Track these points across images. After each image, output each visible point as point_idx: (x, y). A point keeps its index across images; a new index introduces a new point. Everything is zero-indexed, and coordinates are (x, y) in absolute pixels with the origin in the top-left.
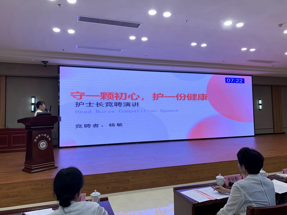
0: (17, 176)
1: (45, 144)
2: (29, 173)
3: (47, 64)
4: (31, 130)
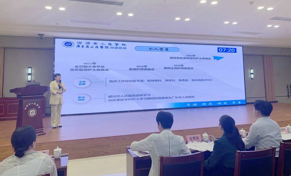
1: (35, 112)
3: (43, 36)
4: (21, 99)
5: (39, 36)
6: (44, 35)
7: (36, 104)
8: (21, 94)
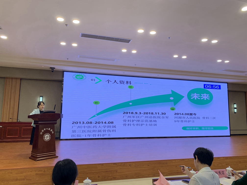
0: (25, 162)
1: (49, 137)
2: (35, 160)
4: (38, 125)
5: (50, 69)
6: (54, 68)
7: (51, 130)
8: (38, 120)
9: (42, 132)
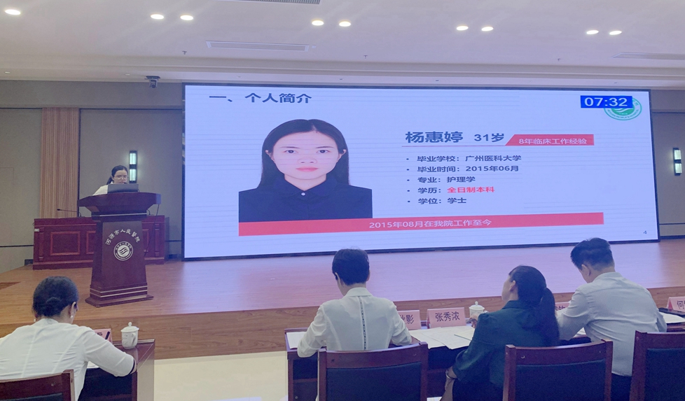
1: (128, 250)
2: (96, 305)
3: (158, 81)
4: (100, 221)
5: (148, 81)
7: (132, 233)
8: (98, 210)
9: (110, 239)
